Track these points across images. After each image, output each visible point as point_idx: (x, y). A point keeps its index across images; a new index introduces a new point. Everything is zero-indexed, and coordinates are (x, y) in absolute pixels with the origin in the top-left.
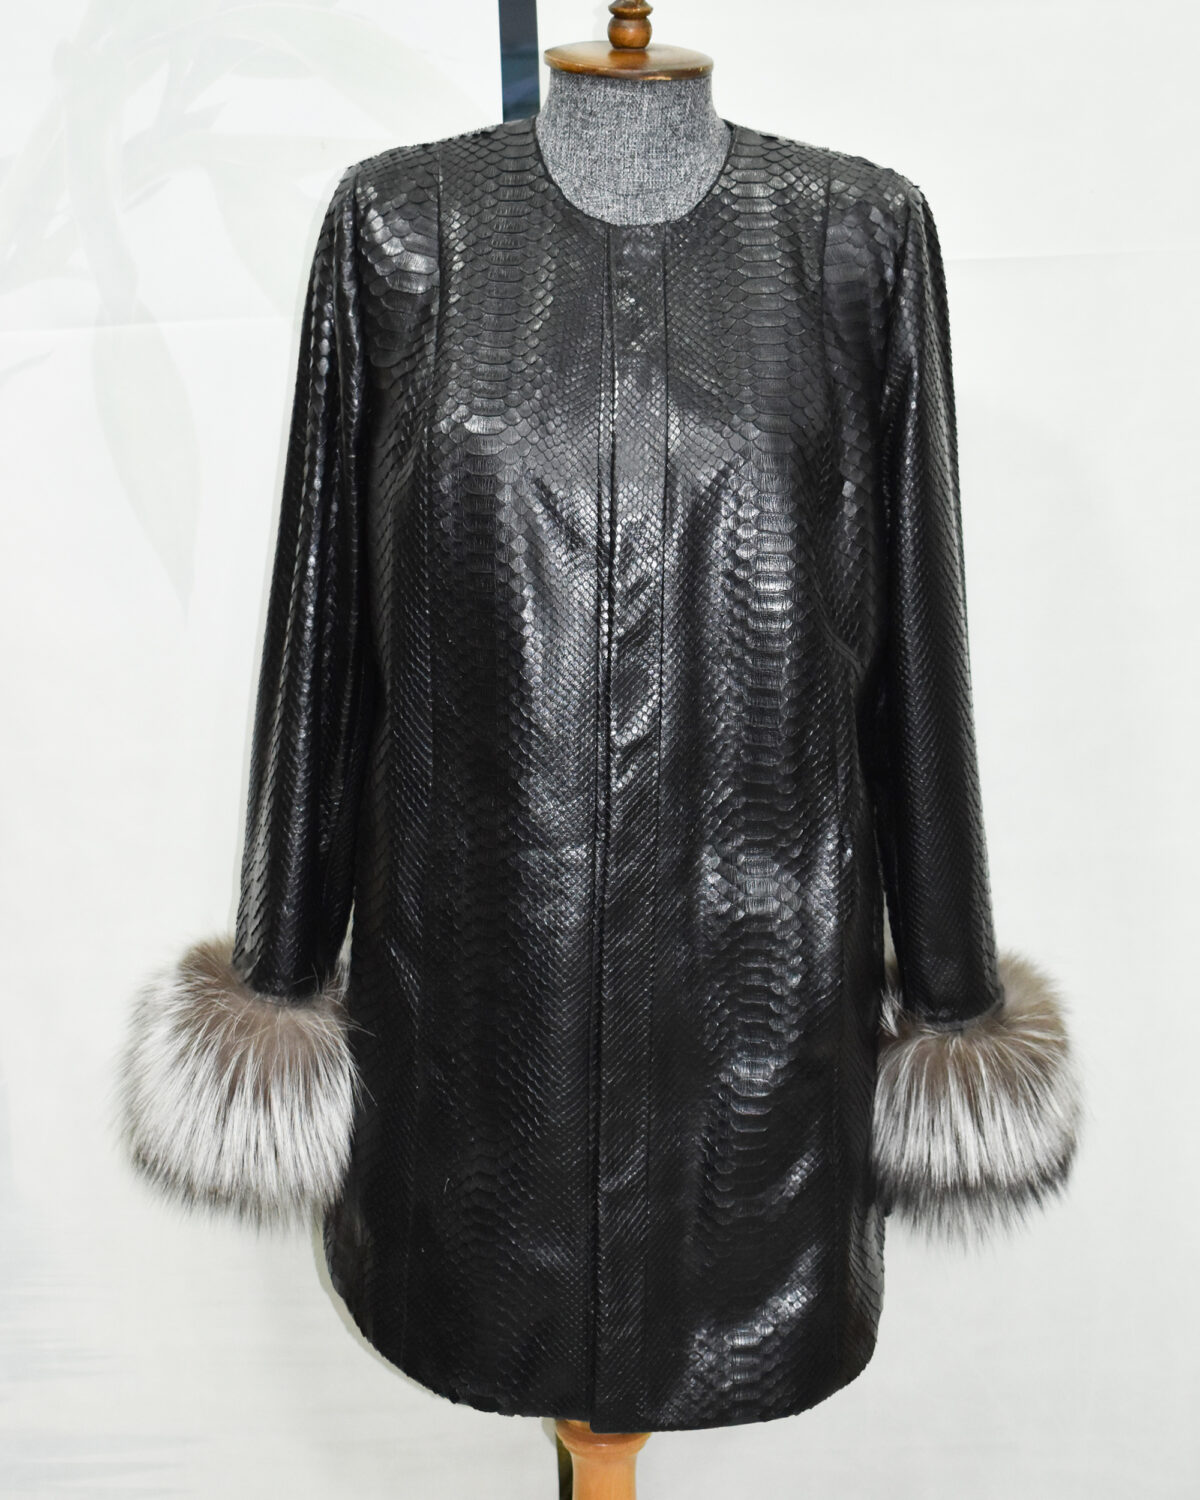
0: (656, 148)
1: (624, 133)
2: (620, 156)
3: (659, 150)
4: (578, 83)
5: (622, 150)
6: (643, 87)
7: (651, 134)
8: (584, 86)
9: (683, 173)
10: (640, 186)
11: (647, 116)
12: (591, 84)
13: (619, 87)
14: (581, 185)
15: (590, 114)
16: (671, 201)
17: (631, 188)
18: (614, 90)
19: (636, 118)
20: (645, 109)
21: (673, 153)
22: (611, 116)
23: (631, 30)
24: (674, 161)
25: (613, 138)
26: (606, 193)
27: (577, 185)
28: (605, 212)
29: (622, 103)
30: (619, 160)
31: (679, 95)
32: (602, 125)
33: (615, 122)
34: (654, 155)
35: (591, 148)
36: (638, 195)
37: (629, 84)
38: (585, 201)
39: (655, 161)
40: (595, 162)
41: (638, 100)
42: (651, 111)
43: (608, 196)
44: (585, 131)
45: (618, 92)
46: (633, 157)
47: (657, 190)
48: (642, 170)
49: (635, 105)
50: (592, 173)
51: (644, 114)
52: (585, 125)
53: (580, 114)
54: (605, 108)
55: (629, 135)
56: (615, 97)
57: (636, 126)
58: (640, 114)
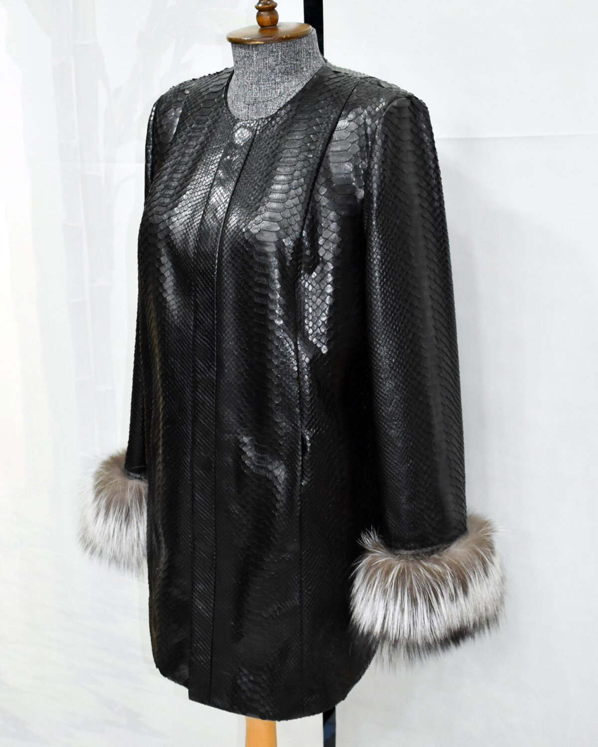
0: (263, 80)
3: (264, 80)
5: (246, 80)
7: (260, 72)
9: (279, 92)
10: (255, 99)
11: (256, 63)
12: (235, 47)
16: (270, 107)
17: (251, 100)
18: (241, 50)
19: (251, 64)
20: (255, 59)
21: (273, 82)
22: (241, 63)
24: (274, 86)
25: (242, 75)
28: (239, 113)
29: (245, 56)
30: (247, 86)
31: (272, 51)
33: (243, 66)
34: (262, 83)
35: (238, 80)
36: (254, 104)
39: (262, 86)
40: (239, 87)
42: (257, 60)
43: (241, 105)
45: (243, 51)
46: (252, 84)
47: (263, 102)
48: (256, 91)
49: (250, 57)
50: (238, 93)
51: (255, 62)
56: (242, 53)
57: (252, 68)
58: (253, 62)
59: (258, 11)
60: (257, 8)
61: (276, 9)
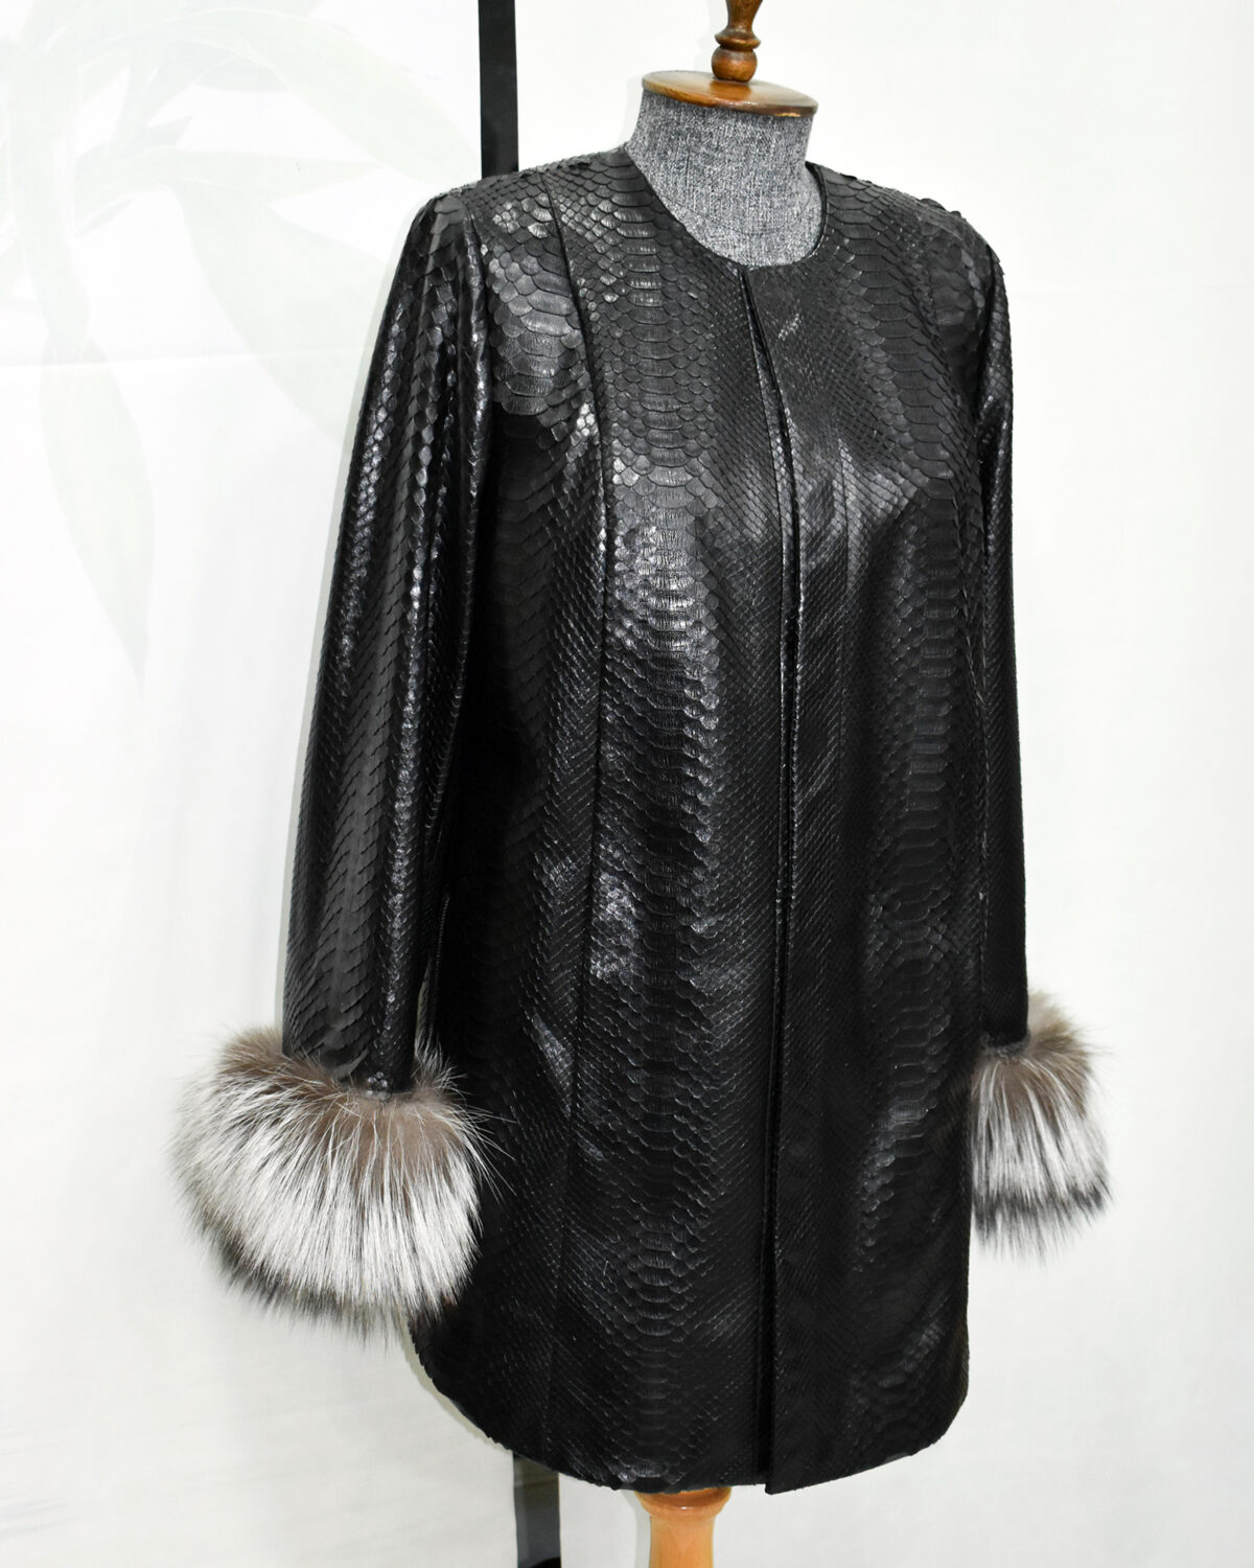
0: (779, 187)
1: (752, 170)
2: (745, 194)
4: (704, 116)
5: (748, 187)
6: (773, 123)
7: (775, 172)
8: (711, 120)
9: (795, 213)
10: (764, 226)
11: (774, 153)
12: (721, 118)
13: (750, 123)
14: (704, 223)
15: (717, 149)
16: (788, 241)
17: (756, 228)
18: (745, 125)
19: (764, 155)
20: (773, 146)
21: (792, 192)
22: (740, 151)
23: (736, 62)
24: (791, 200)
25: (740, 176)
26: (732, 232)
27: (700, 222)
28: (731, 252)
29: (753, 139)
30: (745, 198)
31: (800, 133)
32: (729, 161)
33: (744, 158)
34: (776, 193)
35: (714, 185)
36: (762, 234)
37: (760, 120)
38: (710, 240)
39: (775, 200)
40: (719, 200)
41: (768, 135)
42: (777, 149)
43: (733, 235)
44: (708, 167)
45: (748, 127)
46: (757, 195)
47: (778, 230)
48: (765, 209)
49: (764, 141)
50: (715, 211)
51: (772, 151)
52: (709, 160)
53: (703, 149)
54: (734, 143)
55: (756, 172)
56: (745, 132)
57: (763, 163)
58: (768, 151)
59: (718, 45)
60: (719, 39)
61: (755, 50)
